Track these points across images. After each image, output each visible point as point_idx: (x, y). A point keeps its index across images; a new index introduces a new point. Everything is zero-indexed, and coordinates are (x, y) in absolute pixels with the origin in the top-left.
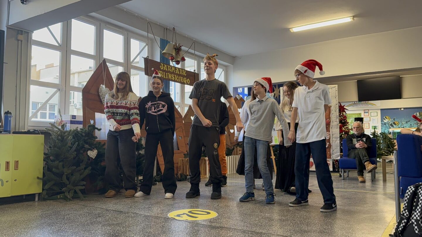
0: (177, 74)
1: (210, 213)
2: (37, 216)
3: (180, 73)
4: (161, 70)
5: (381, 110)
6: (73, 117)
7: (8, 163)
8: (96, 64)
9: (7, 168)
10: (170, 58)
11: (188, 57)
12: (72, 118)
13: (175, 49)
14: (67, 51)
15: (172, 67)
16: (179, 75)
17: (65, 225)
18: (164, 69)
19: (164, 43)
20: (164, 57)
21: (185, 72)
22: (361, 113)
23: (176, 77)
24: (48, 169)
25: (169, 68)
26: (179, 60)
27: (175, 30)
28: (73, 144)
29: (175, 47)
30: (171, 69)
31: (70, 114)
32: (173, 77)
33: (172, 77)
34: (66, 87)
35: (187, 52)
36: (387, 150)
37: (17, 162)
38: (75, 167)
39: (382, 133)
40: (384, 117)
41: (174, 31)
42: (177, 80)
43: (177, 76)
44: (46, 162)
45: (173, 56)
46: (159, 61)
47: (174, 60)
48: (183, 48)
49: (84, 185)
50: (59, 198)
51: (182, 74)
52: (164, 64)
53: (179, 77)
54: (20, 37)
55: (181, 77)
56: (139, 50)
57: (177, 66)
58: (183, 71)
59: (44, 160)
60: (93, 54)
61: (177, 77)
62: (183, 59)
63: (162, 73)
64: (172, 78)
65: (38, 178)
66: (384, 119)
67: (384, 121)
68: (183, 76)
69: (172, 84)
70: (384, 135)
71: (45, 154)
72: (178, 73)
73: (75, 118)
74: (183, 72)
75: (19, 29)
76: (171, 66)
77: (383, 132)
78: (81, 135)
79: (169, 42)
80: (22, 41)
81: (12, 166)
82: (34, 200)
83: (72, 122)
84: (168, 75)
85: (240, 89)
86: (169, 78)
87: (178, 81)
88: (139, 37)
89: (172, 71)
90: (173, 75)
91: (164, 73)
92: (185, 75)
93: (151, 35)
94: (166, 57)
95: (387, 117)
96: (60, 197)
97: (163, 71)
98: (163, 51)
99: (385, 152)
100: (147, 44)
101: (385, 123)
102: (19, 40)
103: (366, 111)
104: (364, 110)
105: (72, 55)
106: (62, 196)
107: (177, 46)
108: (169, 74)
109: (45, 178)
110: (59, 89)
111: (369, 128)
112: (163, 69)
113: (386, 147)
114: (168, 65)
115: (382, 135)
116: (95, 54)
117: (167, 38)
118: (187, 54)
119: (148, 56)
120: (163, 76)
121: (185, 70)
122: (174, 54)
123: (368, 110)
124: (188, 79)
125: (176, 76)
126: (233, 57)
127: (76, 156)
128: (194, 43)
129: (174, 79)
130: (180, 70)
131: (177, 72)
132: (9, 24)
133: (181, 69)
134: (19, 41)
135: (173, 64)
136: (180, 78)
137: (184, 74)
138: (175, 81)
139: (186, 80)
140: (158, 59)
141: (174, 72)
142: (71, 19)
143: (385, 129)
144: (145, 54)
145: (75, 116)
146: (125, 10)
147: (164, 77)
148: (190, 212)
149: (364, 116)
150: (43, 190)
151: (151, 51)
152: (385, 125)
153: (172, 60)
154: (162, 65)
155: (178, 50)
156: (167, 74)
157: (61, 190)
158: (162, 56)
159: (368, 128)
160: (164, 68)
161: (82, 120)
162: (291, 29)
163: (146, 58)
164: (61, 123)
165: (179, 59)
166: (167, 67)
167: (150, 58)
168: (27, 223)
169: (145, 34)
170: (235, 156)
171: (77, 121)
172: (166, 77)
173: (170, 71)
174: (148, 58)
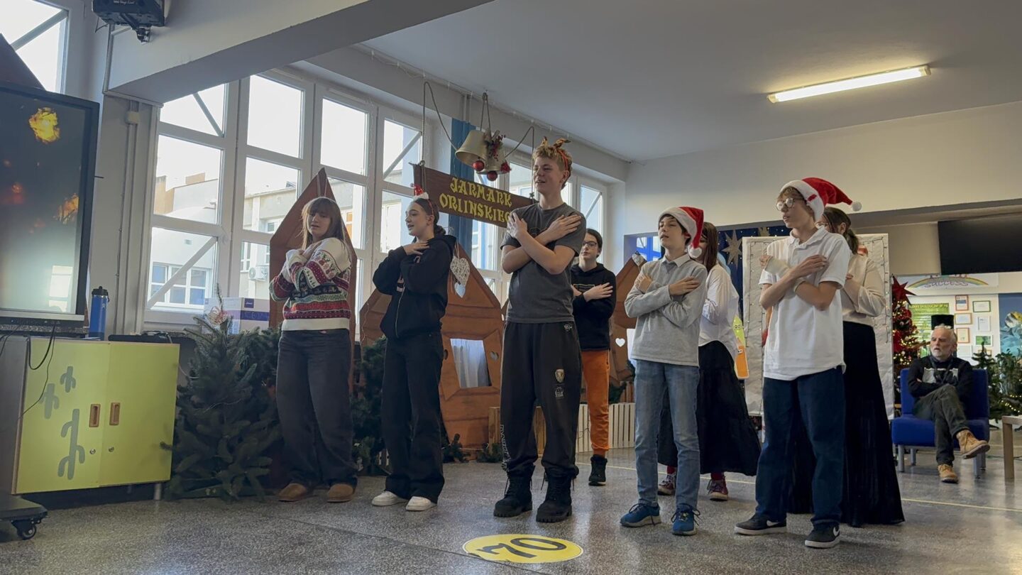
0: (490, 204)
1: (564, 547)
2: (157, 537)
3: (496, 199)
4: (452, 194)
5: (1001, 295)
6: (248, 303)
7: (95, 409)
8: (304, 178)
9: (94, 421)
10: (474, 165)
11: (518, 162)
12: (246, 306)
13: (488, 144)
14: (237, 148)
15: (480, 187)
16: (496, 206)
17: (222, 561)
18: (460, 192)
19: (460, 131)
20: (461, 163)
21: (509, 199)
22: (948, 304)
23: (488, 211)
24: (186, 424)
25: (472, 189)
26: (495, 170)
27: (487, 99)
28: (246, 367)
29: (487, 139)
30: (477, 190)
31: (240, 296)
32: (480, 210)
33: (477, 209)
34: (232, 232)
35: (516, 151)
36: (1016, 399)
37: (117, 406)
38: (248, 423)
39: (1003, 354)
40: (1009, 315)
41: (486, 102)
42: (491, 218)
43: (490, 208)
44: (180, 409)
45: (481, 159)
46: (448, 172)
47: (483, 170)
48: (505, 141)
49: (266, 467)
50: (208, 494)
51: (502, 203)
52: (460, 179)
53: (495, 210)
54: (134, 117)
55: (499, 211)
56: (404, 146)
57: (489, 184)
58: (504, 196)
59: (177, 404)
60: (297, 157)
61: (490, 211)
62: (506, 168)
63: (455, 200)
64: (477, 211)
65: (163, 446)
66: (1008, 319)
67: (1008, 324)
68: (505, 208)
69: (478, 226)
70: (1008, 360)
71: (180, 389)
72: (494, 201)
73: (252, 306)
74: (504, 199)
75: (130, 98)
76: (476, 184)
77: (1006, 352)
78: (265, 344)
79: (474, 128)
80: (137, 125)
81: (104, 415)
82: (151, 497)
83: (244, 315)
84: (469, 205)
85: (642, 238)
86: (471, 212)
87: (493, 219)
88: (403, 117)
89: (478, 196)
90: (480, 204)
91: (460, 200)
92: (510, 205)
93: (431, 112)
94: (466, 163)
95: (1015, 315)
96: (211, 492)
97: (458, 195)
98: (458, 149)
99: (1011, 404)
100: (421, 133)
101: (1011, 329)
102: (129, 124)
103: (961, 298)
104: (956, 296)
105: (248, 159)
106: (214, 491)
107: (491, 138)
109: (178, 446)
110: (217, 238)
111: (969, 342)
112: (457, 190)
113: (1015, 390)
114: (469, 183)
115: (1002, 359)
116: (301, 157)
117: (468, 118)
118: (516, 156)
119: (423, 161)
120: (457, 209)
121: (508, 193)
122: (484, 157)
123: (967, 295)
125: (486, 207)
126: (627, 162)
127: (250, 395)
128: (532, 129)
129: (481, 216)
130: (498, 193)
131: (490, 197)
132: (110, 88)
133: (499, 191)
134: (131, 126)
135: (479, 178)
136: (497, 213)
137: (506, 204)
138: (484, 219)
140: (446, 168)
141: (484, 197)
142: (248, 75)
143: (1012, 345)
144: (417, 156)
145: (252, 301)
146: (373, 53)
147: (460, 210)
148: (515, 541)
149: (956, 310)
150: (173, 474)
151: (431, 149)
152: (1012, 334)
153: (479, 169)
154: (456, 180)
155: (493, 145)
156: (466, 202)
157: (213, 474)
158: (457, 160)
159: (967, 341)
160: (459, 189)
161: (267, 310)
162: (772, 95)
163: (418, 165)
164: (222, 318)
165: (495, 167)
166: (467, 186)
167: (427, 166)
168: (133, 552)
169: (418, 108)
170: (627, 405)
171: (255, 313)
172: (464, 211)
173: (475, 196)
174: (423, 165)
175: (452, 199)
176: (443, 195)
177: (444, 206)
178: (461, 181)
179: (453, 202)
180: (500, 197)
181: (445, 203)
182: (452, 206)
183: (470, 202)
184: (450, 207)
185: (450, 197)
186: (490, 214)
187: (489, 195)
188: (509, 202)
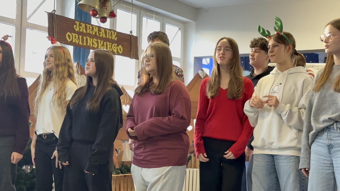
0: (102, 39)
3: (106, 35)
4: (75, 32)
10: (91, 13)
15: (94, 27)
18: (81, 31)
20: (82, 10)
21: (115, 34)
23: (101, 43)
25: (89, 29)
26: (105, 16)
30: (93, 29)
32: (94, 42)
45: (95, 9)
46: (74, 18)
47: (97, 16)
51: (110, 38)
52: (80, 22)
53: (105, 43)
55: (108, 43)
57: (103, 25)
58: (111, 33)
62: (113, 15)
63: (77, 36)
64: (93, 44)
68: (112, 41)
72: (104, 36)
74: (112, 35)
76: (92, 25)
84: (87, 40)
86: (89, 45)
89: (94, 34)
90: (95, 39)
91: (80, 37)
92: (116, 39)
94: (85, 11)
97: (79, 33)
98: (80, 1)
112: (78, 30)
114: (87, 25)
118: (121, 4)
119: (54, 10)
120: (79, 43)
121: (115, 31)
122: (97, 7)
124: (120, 46)
125: (99, 41)
129: (96, 47)
130: (108, 31)
135: (95, 21)
137: (113, 38)
139: (116, 48)
140: (71, 14)
141: (97, 34)
147: (81, 43)
153: (94, 15)
154: (78, 23)
156: (85, 38)
158: (79, 9)
160: (80, 29)
163: (51, 13)
165: (105, 14)
166: (86, 27)
167: (58, 13)
172: (83, 44)
173: (91, 33)
174: (55, 13)
175: (75, 36)
176: (69, 33)
177: (69, 40)
178: (81, 23)
179: (75, 38)
180: (109, 34)
182: (75, 41)
183: (88, 37)
186: (102, 45)
187: (102, 33)
188: (115, 37)
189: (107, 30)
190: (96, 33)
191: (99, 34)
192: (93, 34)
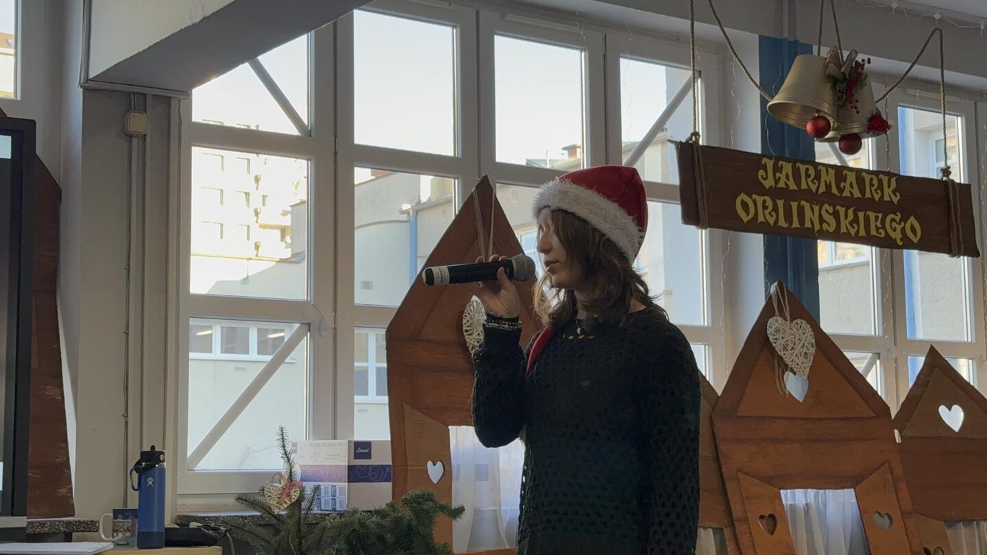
0: (849, 202)
3: (862, 191)
4: (762, 191)
10: (809, 127)
13: (834, 80)
14: (335, 153)
15: (823, 169)
16: (863, 204)
18: (781, 184)
21: (894, 185)
23: (846, 218)
25: (808, 176)
26: (856, 131)
29: (832, 68)
30: (818, 177)
32: (826, 216)
33: (820, 215)
34: (335, 310)
35: (905, 82)
42: (853, 232)
43: (851, 212)
45: (822, 114)
46: (758, 151)
47: (830, 134)
51: (877, 197)
52: (777, 160)
53: (861, 215)
54: (138, 122)
55: (872, 215)
56: (667, 102)
57: (847, 161)
60: (450, 154)
61: (851, 216)
62: (878, 125)
63: (769, 203)
64: (822, 221)
68: (884, 208)
69: (828, 253)
72: (857, 194)
74: (881, 187)
75: (131, 89)
76: (816, 165)
79: (807, 49)
80: (144, 137)
83: (355, 475)
84: (801, 209)
86: (808, 224)
87: (858, 232)
89: (822, 189)
90: (826, 206)
91: (780, 203)
92: (895, 200)
94: (792, 122)
97: (775, 193)
98: (772, 97)
100: (697, 74)
102: (131, 136)
105: (356, 169)
107: (841, 67)
108: (806, 205)
110: (309, 325)
112: (773, 183)
114: (798, 164)
116: (459, 155)
117: (793, 30)
119: (695, 134)
120: (776, 222)
121: (891, 175)
122: (826, 108)
124: (912, 220)
125: (842, 210)
128: (937, 34)
129: (831, 229)
130: (867, 177)
131: (848, 188)
132: (92, 75)
133: (872, 172)
134: (135, 140)
135: (825, 153)
136: (867, 218)
137: (886, 198)
138: (838, 236)
139: (899, 227)
140: (751, 140)
141: (834, 190)
147: (782, 223)
151: (721, 103)
153: (820, 133)
154: (770, 164)
155: (847, 83)
156: (794, 205)
158: (772, 121)
160: (777, 181)
161: (388, 461)
163: (687, 142)
165: (854, 124)
166: (796, 172)
167: (705, 141)
169: (682, 25)
171: (375, 468)
172: (791, 223)
173: (814, 190)
174: (697, 140)
175: (764, 202)
176: (743, 196)
177: (745, 218)
178: (780, 163)
179: (765, 207)
180: (871, 185)
181: (747, 212)
182: (765, 217)
183: (803, 203)
184: (761, 219)
185: (760, 199)
186: (851, 223)
187: (847, 184)
188: (894, 192)
189: (864, 174)
190: (828, 187)
191: (841, 190)
192: (820, 191)
